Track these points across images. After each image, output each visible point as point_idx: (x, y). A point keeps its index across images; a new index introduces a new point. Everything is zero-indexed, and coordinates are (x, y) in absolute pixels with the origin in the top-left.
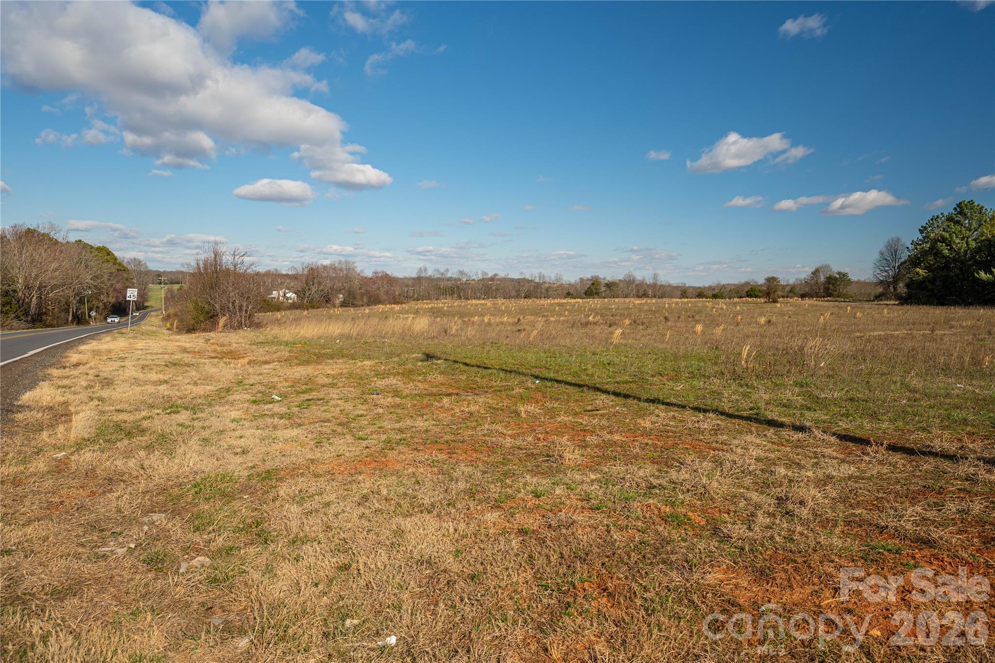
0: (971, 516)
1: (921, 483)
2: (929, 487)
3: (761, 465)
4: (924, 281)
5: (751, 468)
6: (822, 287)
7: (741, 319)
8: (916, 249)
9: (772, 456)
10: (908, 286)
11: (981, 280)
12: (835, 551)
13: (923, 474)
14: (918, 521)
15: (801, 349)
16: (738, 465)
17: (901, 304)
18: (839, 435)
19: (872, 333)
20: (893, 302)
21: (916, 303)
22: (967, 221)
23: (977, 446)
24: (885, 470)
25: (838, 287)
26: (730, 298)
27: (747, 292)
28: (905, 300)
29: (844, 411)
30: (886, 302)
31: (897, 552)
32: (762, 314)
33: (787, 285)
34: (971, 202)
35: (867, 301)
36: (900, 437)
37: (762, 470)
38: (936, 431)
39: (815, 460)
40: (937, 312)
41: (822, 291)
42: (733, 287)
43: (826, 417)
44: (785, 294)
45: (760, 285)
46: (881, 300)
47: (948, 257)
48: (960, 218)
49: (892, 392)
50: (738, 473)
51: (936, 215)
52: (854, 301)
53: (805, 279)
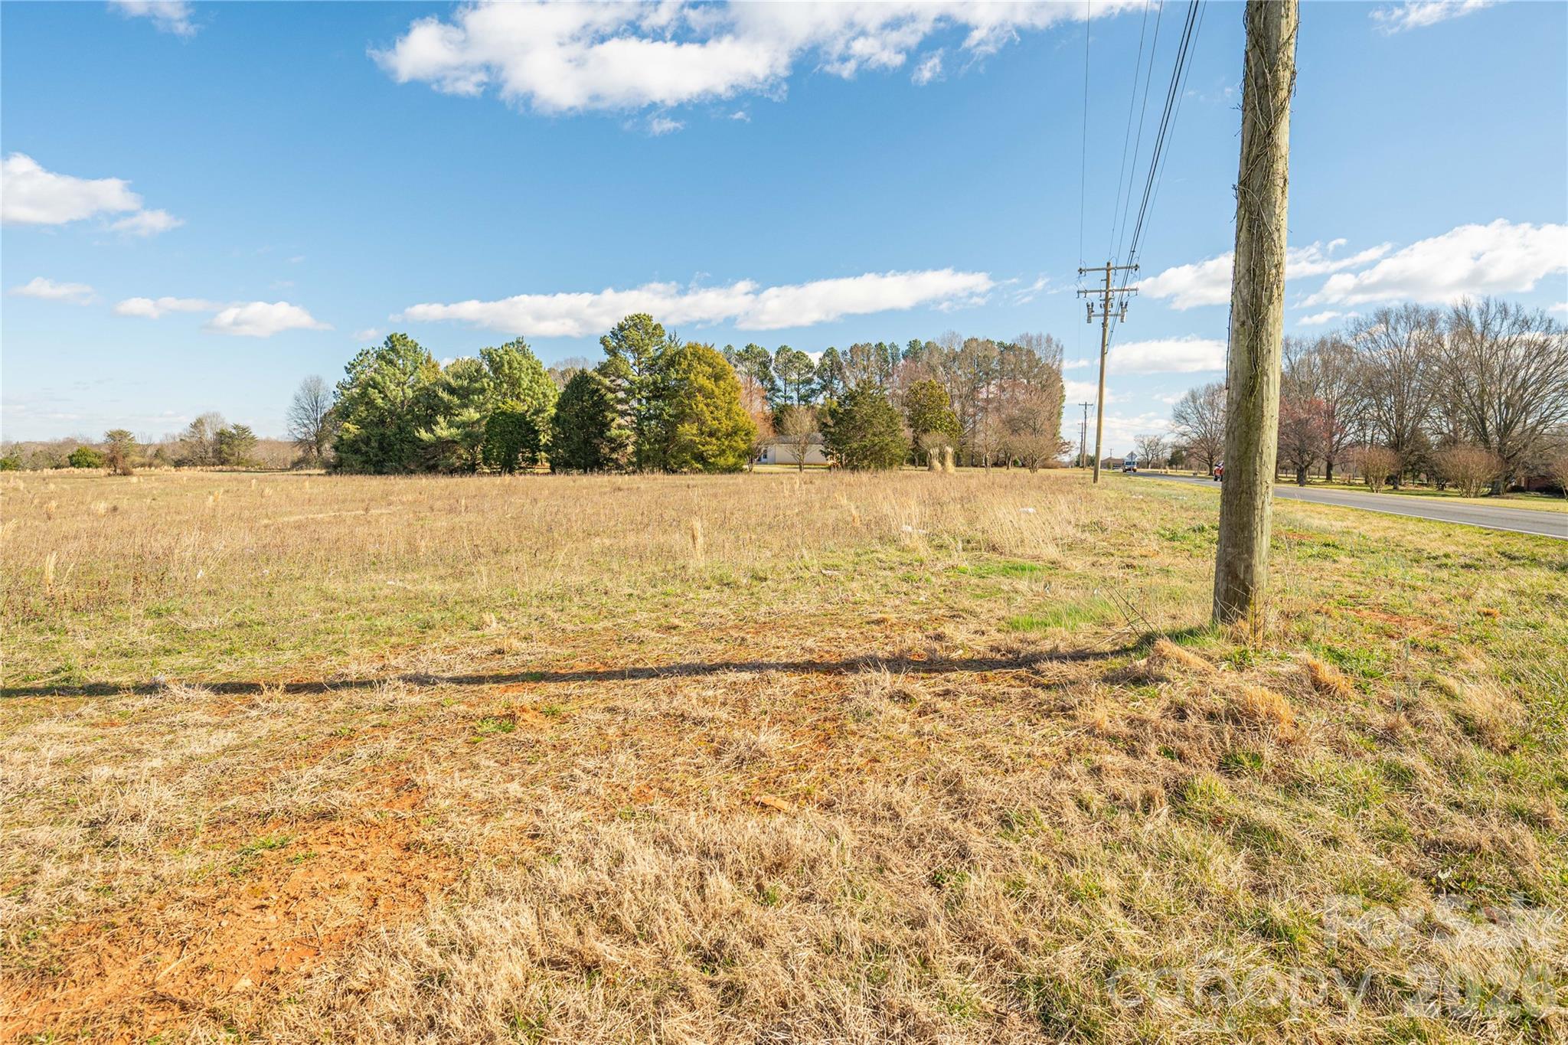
0: (385, 759)
1: (328, 730)
2: (337, 734)
3: (62, 773)
4: (356, 441)
5: (40, 784)
6: (210, 450)
7: (58, 507)
8: (343, 395)
9: (89, 749)
10: (336, 448)
11: (421, 440)
12: (186, 880)
13: (331, 716)
14: (319, 788)
15: (169, 552)
16: (12, 785)
17: (329, 474)
18: (215, 685)
19: (286, 519)
20: (318, 471)
21: (347, 472)
22: (401, 361)
23: (400, 661)
24: (279, 724)
25: (236, 449)
26: (34, 469)
27: (70, 458)
28: (335, 468)
29: (227, 646)
30: (308, 472)
31: (283, 846)
32: (101, 496)
33: (149, 446)
34: (404, 337)
35: (282, 470)
36: (307, 669)
37: (65, 782)
38: (354, 651)
39: (169, 737)
40: (374, 484)
41: (211, 455)
42: (40, 448)
43: (196, 661)
44: (146, 460)
45: (97, 445)
46: (302, 468)
47: (382, 408)
48: (392, 356)
49: (302, 604)
50: (12, 800)
51: (365, 349)
52: (261, 471)
53: (180, 435)
